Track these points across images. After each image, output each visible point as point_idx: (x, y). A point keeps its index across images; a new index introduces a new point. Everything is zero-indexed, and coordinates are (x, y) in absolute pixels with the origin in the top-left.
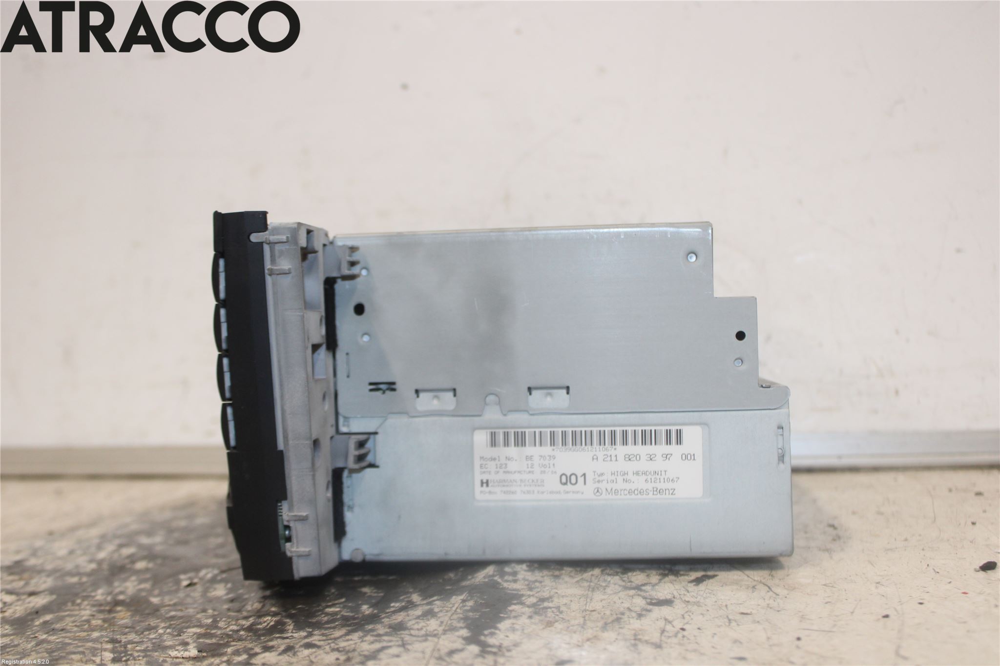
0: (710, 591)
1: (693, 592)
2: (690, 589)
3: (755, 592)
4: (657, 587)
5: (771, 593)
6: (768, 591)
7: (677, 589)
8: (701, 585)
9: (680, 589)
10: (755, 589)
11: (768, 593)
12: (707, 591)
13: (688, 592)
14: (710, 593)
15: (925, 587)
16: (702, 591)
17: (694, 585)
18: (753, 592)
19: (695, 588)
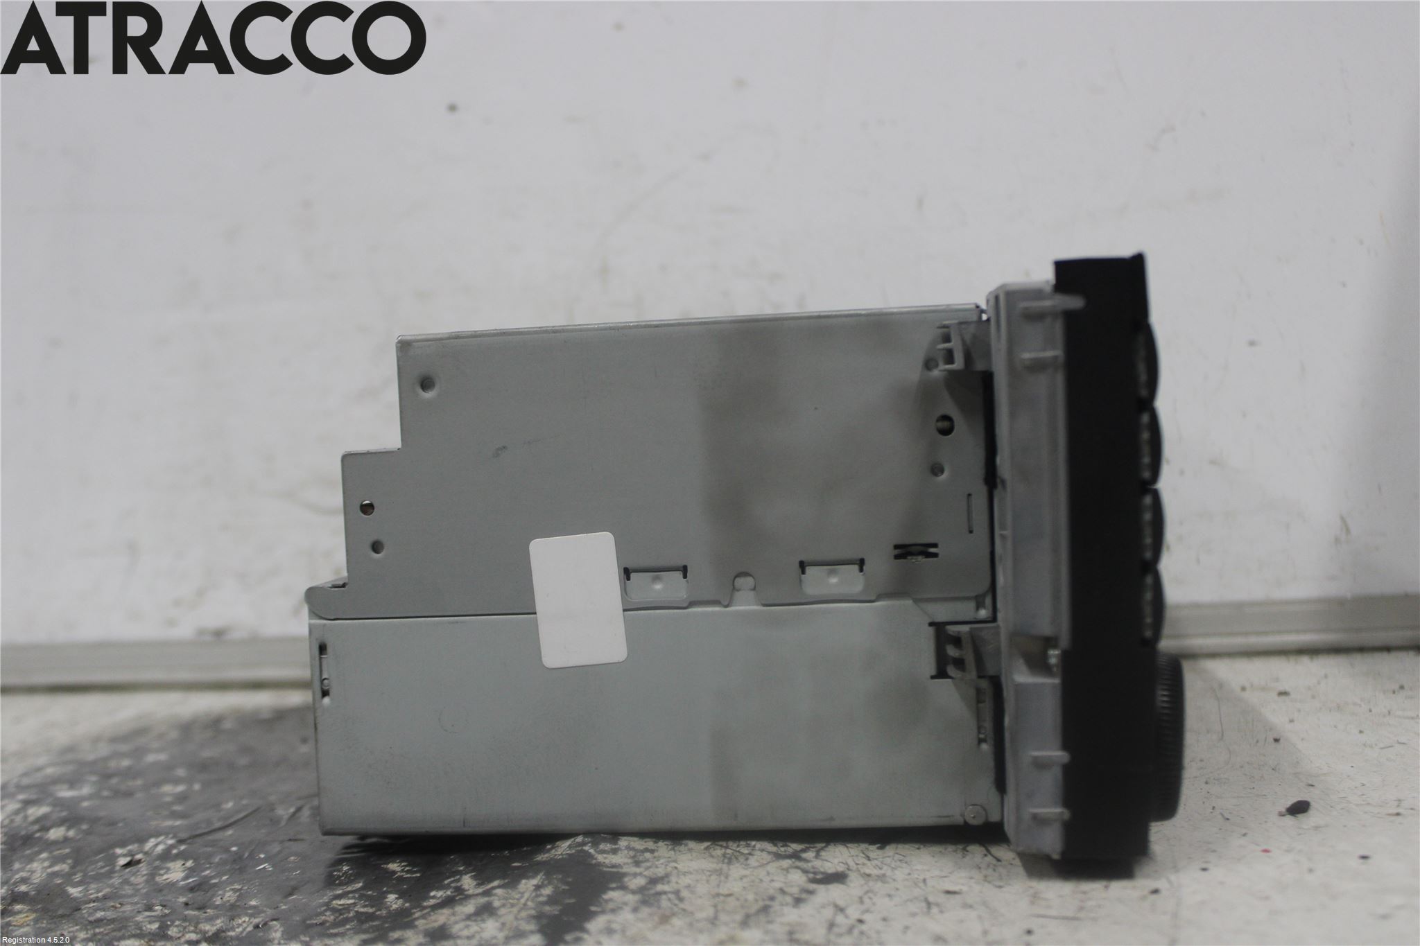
0: (901, 858)
1: (876, 859)
2: (872, 855)
3: (968, 857)
4: (823, 853)
5: (989, 858)
6: (986, 855)
7: (853, 856)
8: (888, 847)
9: (857, 856)
10: (967, 851)
11: (986, 858)
12: (897, 856)
13: (869, 860)
14: (900, 861)
15: (1209, 843)
16: (889, 857)
17: (878, 848)
18: (964, 857)
19: (880, 852)
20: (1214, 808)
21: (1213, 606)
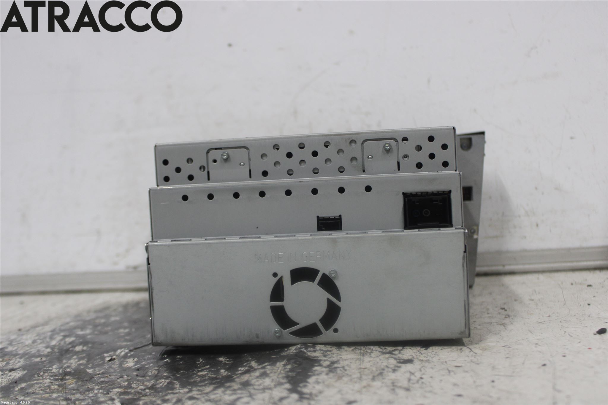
0: (435, 353)
1: (424, 354)
2: (422, 352)
3: (463, 353)
4: (402, 352)
5: (472, 353)
6: (470, 352)
7: (414, 353)
8: (428, 349)
9: (416, 353)
10: (462, 350)
11: (471, 353)
12: (433, 352)
13: (421, 354)
14: (435, 354)
15: (565, 346)
16: (430, 353)
17: (425, 349)
18: (461, 353)
19: (425, 351)
20: (565, 332)
21: (558, 250)
